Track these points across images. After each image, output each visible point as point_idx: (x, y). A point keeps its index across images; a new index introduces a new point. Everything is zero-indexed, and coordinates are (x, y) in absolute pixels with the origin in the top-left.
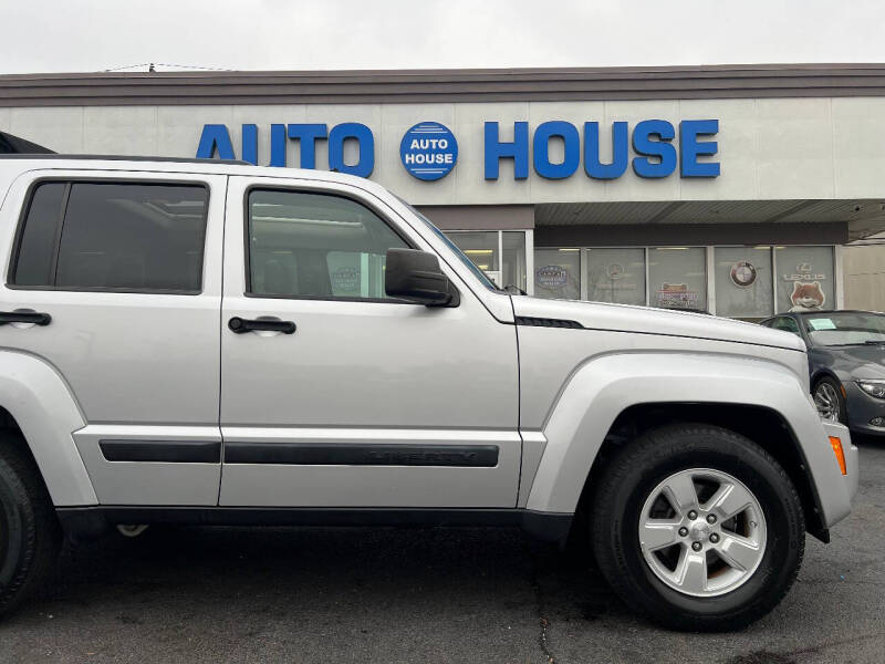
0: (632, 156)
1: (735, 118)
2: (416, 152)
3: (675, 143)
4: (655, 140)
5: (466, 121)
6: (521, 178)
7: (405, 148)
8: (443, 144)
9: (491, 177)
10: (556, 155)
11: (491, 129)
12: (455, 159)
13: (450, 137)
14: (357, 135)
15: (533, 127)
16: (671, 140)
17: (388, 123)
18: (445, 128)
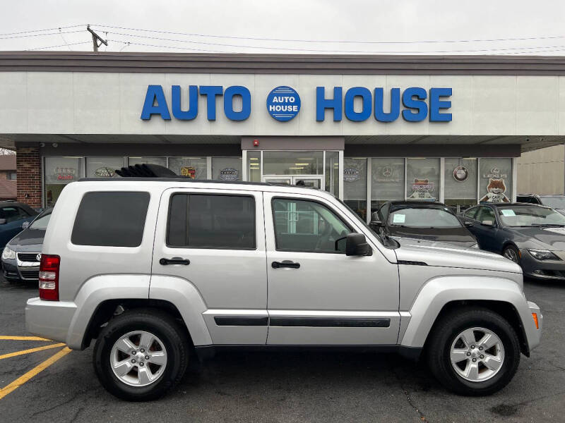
0: (402, 108)
1: (462, 87)
2: (276, 104)
3: (427, 101)
4: (415, 99)
5: (305, 85)
6: (337, 120)
7: (269, 101)
8: (292, 100)
9: (320, 119)
10: (358, 107)
11: (320, 91)
12: (299, 109)
13: (296, 95)
14: (241, 93)
15: (345, 90)
16: (424, 99)
17: (260, 86)
18: (293, 90)
